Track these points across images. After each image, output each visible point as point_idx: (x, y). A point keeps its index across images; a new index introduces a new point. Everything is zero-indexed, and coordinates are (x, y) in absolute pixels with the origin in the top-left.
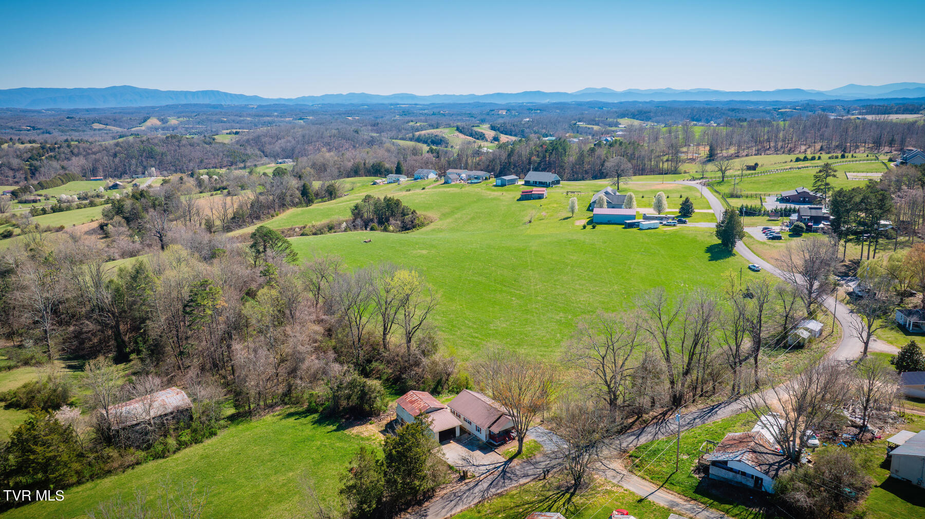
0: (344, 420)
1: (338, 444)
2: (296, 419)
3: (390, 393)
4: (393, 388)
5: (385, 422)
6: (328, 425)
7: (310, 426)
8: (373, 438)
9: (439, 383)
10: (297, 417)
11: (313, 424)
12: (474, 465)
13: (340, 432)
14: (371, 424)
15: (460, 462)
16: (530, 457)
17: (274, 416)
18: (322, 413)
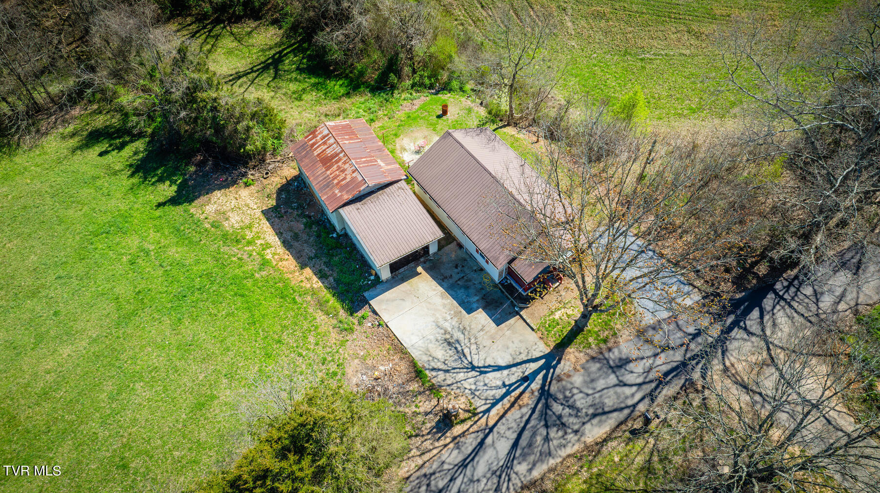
0: (192, 169)
1: (175, 252)
2: (101, 154)
3: (298, 69)
4: (304, 51)
5: (276, 181)
6: (161, 180)
7: (125, 181)
8: (249, 235)
9: (392, 67)
10: (104, 146)
11: (132, 175)
12: (473, 368)
13: (180, 209)
14: (247, 185)
15: (441, 353)
16: (605, 341)
17: (63, 137)
18: (153, 135)
